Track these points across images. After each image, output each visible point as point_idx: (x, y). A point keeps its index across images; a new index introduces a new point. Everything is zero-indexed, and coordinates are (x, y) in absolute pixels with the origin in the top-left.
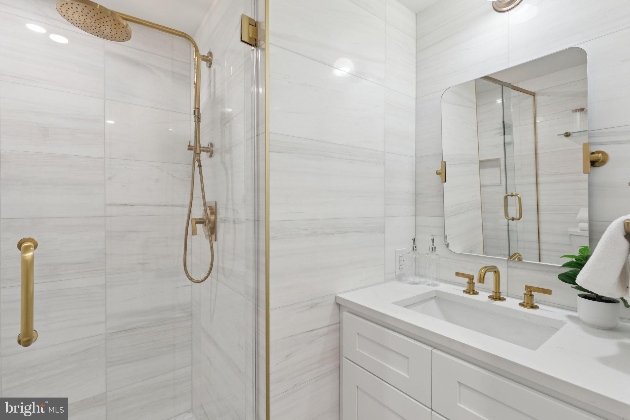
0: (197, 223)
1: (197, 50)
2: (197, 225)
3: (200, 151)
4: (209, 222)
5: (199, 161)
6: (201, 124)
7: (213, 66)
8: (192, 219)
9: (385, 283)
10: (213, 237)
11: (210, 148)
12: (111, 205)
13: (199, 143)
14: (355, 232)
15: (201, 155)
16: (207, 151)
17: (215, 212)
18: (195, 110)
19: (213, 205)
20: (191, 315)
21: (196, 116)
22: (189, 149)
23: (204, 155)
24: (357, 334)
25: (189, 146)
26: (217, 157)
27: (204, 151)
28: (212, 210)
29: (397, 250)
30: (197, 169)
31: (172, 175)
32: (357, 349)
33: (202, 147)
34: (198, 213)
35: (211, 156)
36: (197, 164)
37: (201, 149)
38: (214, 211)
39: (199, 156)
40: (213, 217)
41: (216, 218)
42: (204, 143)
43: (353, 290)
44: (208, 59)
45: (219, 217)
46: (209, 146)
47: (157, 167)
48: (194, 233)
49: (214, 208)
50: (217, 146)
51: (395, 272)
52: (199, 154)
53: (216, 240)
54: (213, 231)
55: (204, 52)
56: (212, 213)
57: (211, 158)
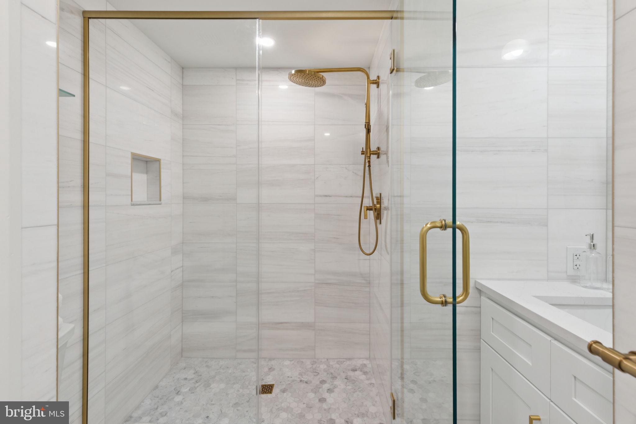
0: (367, 209)
1: (368, 78)
2: (368, 211)
3: (370, 155)
4: (375, 209)
5: (369, 162)
6: (371, 133)
7: (381, 86)
8: (364, 207)
9: (548, 281)
10: (378, 221)
11: (377, 151)
12: (317, 196)
13: (370, 148)
14: (501, 222)
15: (371, 157)
16: (375, 154)
17: (380, 202)
18: (365, 125)
19: (379, 196)
20: (370, 283)
21: (366, 129)
22: (362, 154)
23: (374, 157)
24: (492, 319)
25: (363, 151)
26: (383, 157)
27: (373, 154)
28: (378, 200)
29: (568, 247)
30: (367, 168)
31: (355, 173)
32: (492, 333)
33: (372, 151)
34: (368, 202)
35: (378, 157)
36: (367, 165)
37: (371, 152)
38: (379, 200)
39: (370, 158)
40: (378, 206)
41: (381, 206)
42: (373, 148)
43: (499, 279)
44: (377, 83)
45: (382, 206)
46: (377, 150)
47: (346, 168)
48: (366, 217)
49: (379, 198)
50: (383, 149)
51: (567, 272)
52: (370, 157)
53: (380, 223)
54: (378, 217)
55: (373, 77)
56: (378, 203)
57: (379, 159)
